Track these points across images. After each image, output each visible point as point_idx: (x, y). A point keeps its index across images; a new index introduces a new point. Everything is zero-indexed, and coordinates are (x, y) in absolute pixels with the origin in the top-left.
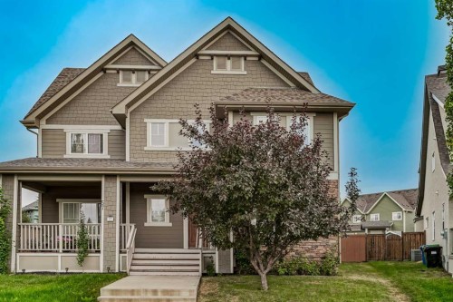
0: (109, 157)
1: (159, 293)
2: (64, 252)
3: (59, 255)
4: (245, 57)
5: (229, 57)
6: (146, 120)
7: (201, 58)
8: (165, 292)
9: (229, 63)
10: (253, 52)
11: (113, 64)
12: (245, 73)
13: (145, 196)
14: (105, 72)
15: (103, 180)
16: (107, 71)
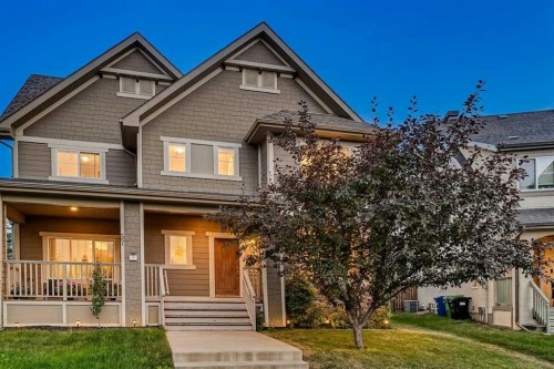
0: (107, 183)
1: (254, 358)
2: (69, 299)
3: (64, 304)
4: (278, 73)
5: (260, 71)
6: (162, 138)
7: (227, 68)
8: (263, 356)
9: (260, 78)
10: (288, 68)
11: (112, 67)
12: (279, 92)
13: (163, 232)
14: (101, 76)
15: (122, 207)
16: (104, 76)
